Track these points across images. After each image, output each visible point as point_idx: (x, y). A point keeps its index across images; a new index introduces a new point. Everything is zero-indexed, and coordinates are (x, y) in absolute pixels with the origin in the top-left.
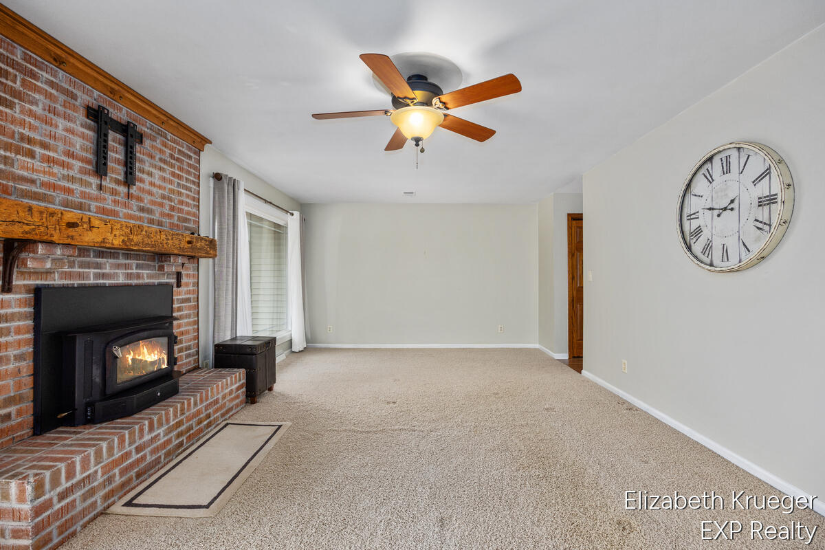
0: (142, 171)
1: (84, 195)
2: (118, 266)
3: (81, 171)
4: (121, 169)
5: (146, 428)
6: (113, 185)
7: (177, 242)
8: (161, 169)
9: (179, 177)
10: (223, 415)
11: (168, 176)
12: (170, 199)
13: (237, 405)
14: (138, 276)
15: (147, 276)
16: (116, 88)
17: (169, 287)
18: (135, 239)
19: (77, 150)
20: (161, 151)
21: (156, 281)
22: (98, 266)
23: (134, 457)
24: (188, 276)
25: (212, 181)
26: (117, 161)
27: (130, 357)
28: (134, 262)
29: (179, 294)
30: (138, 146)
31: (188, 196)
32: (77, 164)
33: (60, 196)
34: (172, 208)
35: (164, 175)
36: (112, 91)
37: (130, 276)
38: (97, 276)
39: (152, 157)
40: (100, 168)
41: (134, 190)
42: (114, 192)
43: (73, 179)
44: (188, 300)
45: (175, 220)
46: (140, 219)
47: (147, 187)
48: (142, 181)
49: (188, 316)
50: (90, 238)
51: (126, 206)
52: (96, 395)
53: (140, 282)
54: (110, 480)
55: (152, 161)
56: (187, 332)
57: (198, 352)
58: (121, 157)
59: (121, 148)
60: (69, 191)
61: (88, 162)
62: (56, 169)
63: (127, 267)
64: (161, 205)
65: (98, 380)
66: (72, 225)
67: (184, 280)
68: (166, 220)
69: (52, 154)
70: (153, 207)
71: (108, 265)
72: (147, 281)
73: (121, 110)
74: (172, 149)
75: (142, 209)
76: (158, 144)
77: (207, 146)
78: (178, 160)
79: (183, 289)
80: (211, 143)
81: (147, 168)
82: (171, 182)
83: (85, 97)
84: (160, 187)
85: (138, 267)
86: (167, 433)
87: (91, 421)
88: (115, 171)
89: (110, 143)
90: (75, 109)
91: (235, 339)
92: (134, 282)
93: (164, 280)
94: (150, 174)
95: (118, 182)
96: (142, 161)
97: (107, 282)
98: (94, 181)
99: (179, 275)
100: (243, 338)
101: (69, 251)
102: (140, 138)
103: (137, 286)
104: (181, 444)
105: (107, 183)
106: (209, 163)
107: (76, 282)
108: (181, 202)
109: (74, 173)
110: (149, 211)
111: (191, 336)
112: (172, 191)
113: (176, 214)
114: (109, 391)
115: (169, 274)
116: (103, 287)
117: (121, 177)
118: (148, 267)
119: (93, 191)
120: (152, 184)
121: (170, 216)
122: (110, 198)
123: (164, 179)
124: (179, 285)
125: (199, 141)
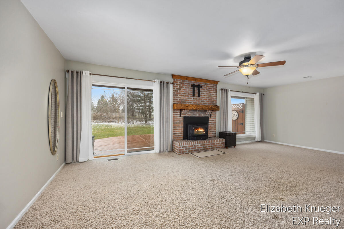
0: (202, 93)
1: (191, 100)
2: (197, 113)
3: (191, 96)
4: (197, 94)
5: (196, 143)
6: (196, 98)
7: (208, 108)
8: (206, 92)
9: (211, 92)
10: (216, 148)
11: (208, 93)
12: (208, 98)
13: (221, 147)
14: (201, 115)
15: (203, 115)
16: (196, 79)
17: (208, 117)
18: (198, 108)
19: (190, 93)
20: (206, 88)
21: (205, 116)
22: (193, 113)
23: (194, 147)
24: (213, 115)
25: (220, 91)
26: (197, 93)
27: (196, 130)
28: (200, 112)
29: (211, 119)
30: (201, 89)
31: (213, 96)
32: (190, 95)
33: (187, 102)
34: (209, 100)
35: (207, 93)
36: (195, 80)
37: (199, 115)
38: (193, 115)
39: (204, 90)
40: (194, 95)
41: (200, 98)
42: (196, 99)
43: (189, 98)
44: (213, 120)
45: (210, 102)
46: (201, 103)
47: (203, 96)
48: (202, 95)
49: (213, 124)
50: (190, 108)
51: (198, 101)
52: (191, 135)
53: (201, 116)
54: (189, 149)
55: (204, 91)
56: (213, 128)
57: (216, 133)
58: (197, 92)
59: (197, 90)
60: (189, 100)
61: (191, 94)
62: (187, 97)
63: (199, 113)
64: (207, 99)
65: (191, 133)
66: (187, 106)
67: (212, 116)
68: (208, 103)
69: (186, 95)
70: (204, 100)
71: (195, 113)
72: (203, 116)
73: (197, 83)
74: (209, 86)
75: (202, 101)
76: (205, 87)
77: (219, 83)
78: (210, 88)
79: (212, 118)
80: (219, 82)
81: (203, 92)
82: (209, 94)
83: (191, 83)
84: (206, 96)
85: (201, 113)
86: (201, 145)
87: (190, 140)
88: (196, 95)
89: (195, 90)
90: (189, 86)
91: (227, 131)
92: (200, 116)
93: (207, 116)
94: (203, 94)
95: (197, 97)
96: (202, 91)
97: (195, 116)
98: (193, 98)
99: (211, 115)
100: (229, 132)
101: (187, 111)
102: (201, 87)
103: (201, 117)
104: (204, 149)
105: (195, 97)
106: (219, 87)
107: (190, 116)
108: (211, 98)
109: (189, 97)
110: (203, 101)
111: (214, 129)
112: (209, 96)
113: (210, 101)
114: (193, 135)
115: (208, 114)
116: (194, 117)
117: (198, 96)
118: (203, 113)
119: (193, 100)
120: (204, 96)
121: (209, 102)
122: (195, 100)
123: (207, 94)
124: (211, 117)
125: (216, 82)
